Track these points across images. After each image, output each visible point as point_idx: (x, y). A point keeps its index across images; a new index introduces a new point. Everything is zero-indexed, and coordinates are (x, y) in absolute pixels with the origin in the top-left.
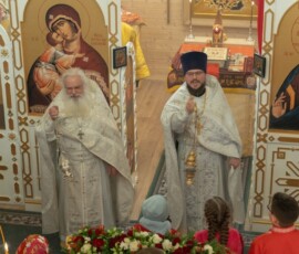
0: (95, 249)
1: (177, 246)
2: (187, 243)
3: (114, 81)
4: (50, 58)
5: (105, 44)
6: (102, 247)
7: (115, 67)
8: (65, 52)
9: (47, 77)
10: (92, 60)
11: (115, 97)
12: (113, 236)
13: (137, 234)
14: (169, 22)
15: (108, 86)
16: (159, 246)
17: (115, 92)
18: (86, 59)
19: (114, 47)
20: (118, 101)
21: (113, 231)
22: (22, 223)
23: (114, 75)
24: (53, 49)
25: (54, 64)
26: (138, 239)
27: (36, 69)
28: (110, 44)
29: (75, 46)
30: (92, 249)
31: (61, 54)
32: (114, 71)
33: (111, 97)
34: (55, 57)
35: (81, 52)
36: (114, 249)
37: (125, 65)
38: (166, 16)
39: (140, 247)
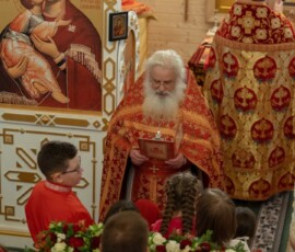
2: (201, 245)
3: (110, 60)
4: (23, 25)
5: (99, 7)
7: (111, 39)
8: (45, 18)
9: (19, 52)
10: (80, 30)
11: (109, 82)
12: (97, 234)
14: (186, 18)
15: (100, 67)
17: (109, 76)
18: (72, 29)
19: (111, 12)
20: (114, 88)
23: (110, 51)
24: (28, 14)
25: (28, 34)
27: (4, 41)
28: (105, 7)
29: (58, 9)
31: (39, 20)
32: (109, 45)
33: (104, 82)
34: (31, 24)
35: (65, 18)
37: (125, 38)
38: (183, 10)
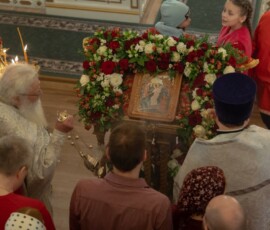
0: (111, 51)
1: (192, 49)
6: (117, 50)
13: (152, 37)
16: (174, 49)
21: (129, 34)
22: (43, 26)
26: (153, 41)
30: (107, 51)
36: (129, 52)
39: (155, 50)
